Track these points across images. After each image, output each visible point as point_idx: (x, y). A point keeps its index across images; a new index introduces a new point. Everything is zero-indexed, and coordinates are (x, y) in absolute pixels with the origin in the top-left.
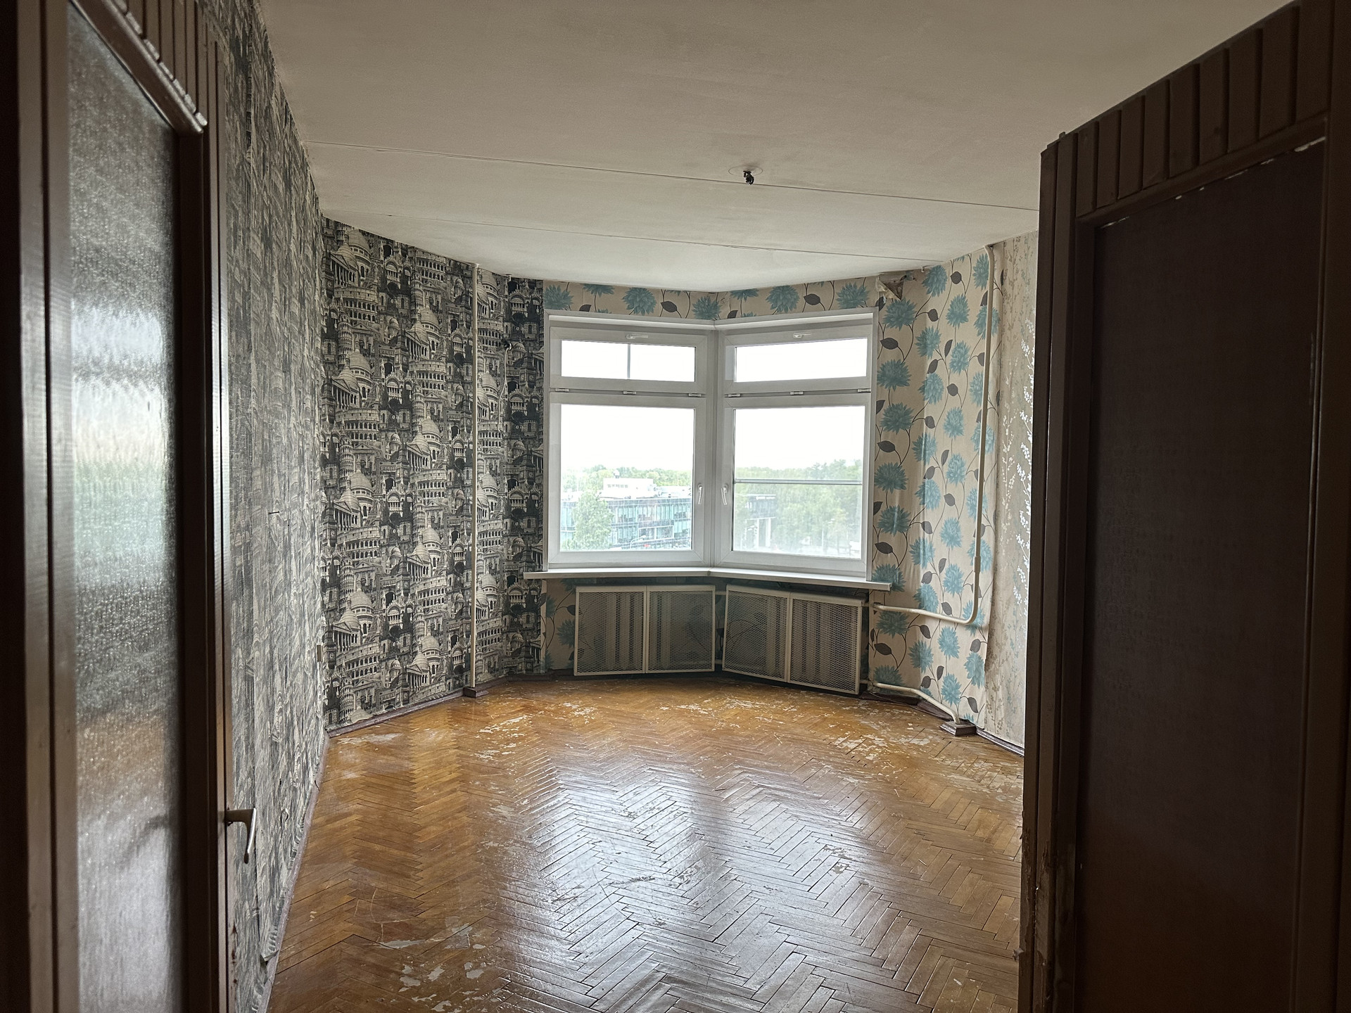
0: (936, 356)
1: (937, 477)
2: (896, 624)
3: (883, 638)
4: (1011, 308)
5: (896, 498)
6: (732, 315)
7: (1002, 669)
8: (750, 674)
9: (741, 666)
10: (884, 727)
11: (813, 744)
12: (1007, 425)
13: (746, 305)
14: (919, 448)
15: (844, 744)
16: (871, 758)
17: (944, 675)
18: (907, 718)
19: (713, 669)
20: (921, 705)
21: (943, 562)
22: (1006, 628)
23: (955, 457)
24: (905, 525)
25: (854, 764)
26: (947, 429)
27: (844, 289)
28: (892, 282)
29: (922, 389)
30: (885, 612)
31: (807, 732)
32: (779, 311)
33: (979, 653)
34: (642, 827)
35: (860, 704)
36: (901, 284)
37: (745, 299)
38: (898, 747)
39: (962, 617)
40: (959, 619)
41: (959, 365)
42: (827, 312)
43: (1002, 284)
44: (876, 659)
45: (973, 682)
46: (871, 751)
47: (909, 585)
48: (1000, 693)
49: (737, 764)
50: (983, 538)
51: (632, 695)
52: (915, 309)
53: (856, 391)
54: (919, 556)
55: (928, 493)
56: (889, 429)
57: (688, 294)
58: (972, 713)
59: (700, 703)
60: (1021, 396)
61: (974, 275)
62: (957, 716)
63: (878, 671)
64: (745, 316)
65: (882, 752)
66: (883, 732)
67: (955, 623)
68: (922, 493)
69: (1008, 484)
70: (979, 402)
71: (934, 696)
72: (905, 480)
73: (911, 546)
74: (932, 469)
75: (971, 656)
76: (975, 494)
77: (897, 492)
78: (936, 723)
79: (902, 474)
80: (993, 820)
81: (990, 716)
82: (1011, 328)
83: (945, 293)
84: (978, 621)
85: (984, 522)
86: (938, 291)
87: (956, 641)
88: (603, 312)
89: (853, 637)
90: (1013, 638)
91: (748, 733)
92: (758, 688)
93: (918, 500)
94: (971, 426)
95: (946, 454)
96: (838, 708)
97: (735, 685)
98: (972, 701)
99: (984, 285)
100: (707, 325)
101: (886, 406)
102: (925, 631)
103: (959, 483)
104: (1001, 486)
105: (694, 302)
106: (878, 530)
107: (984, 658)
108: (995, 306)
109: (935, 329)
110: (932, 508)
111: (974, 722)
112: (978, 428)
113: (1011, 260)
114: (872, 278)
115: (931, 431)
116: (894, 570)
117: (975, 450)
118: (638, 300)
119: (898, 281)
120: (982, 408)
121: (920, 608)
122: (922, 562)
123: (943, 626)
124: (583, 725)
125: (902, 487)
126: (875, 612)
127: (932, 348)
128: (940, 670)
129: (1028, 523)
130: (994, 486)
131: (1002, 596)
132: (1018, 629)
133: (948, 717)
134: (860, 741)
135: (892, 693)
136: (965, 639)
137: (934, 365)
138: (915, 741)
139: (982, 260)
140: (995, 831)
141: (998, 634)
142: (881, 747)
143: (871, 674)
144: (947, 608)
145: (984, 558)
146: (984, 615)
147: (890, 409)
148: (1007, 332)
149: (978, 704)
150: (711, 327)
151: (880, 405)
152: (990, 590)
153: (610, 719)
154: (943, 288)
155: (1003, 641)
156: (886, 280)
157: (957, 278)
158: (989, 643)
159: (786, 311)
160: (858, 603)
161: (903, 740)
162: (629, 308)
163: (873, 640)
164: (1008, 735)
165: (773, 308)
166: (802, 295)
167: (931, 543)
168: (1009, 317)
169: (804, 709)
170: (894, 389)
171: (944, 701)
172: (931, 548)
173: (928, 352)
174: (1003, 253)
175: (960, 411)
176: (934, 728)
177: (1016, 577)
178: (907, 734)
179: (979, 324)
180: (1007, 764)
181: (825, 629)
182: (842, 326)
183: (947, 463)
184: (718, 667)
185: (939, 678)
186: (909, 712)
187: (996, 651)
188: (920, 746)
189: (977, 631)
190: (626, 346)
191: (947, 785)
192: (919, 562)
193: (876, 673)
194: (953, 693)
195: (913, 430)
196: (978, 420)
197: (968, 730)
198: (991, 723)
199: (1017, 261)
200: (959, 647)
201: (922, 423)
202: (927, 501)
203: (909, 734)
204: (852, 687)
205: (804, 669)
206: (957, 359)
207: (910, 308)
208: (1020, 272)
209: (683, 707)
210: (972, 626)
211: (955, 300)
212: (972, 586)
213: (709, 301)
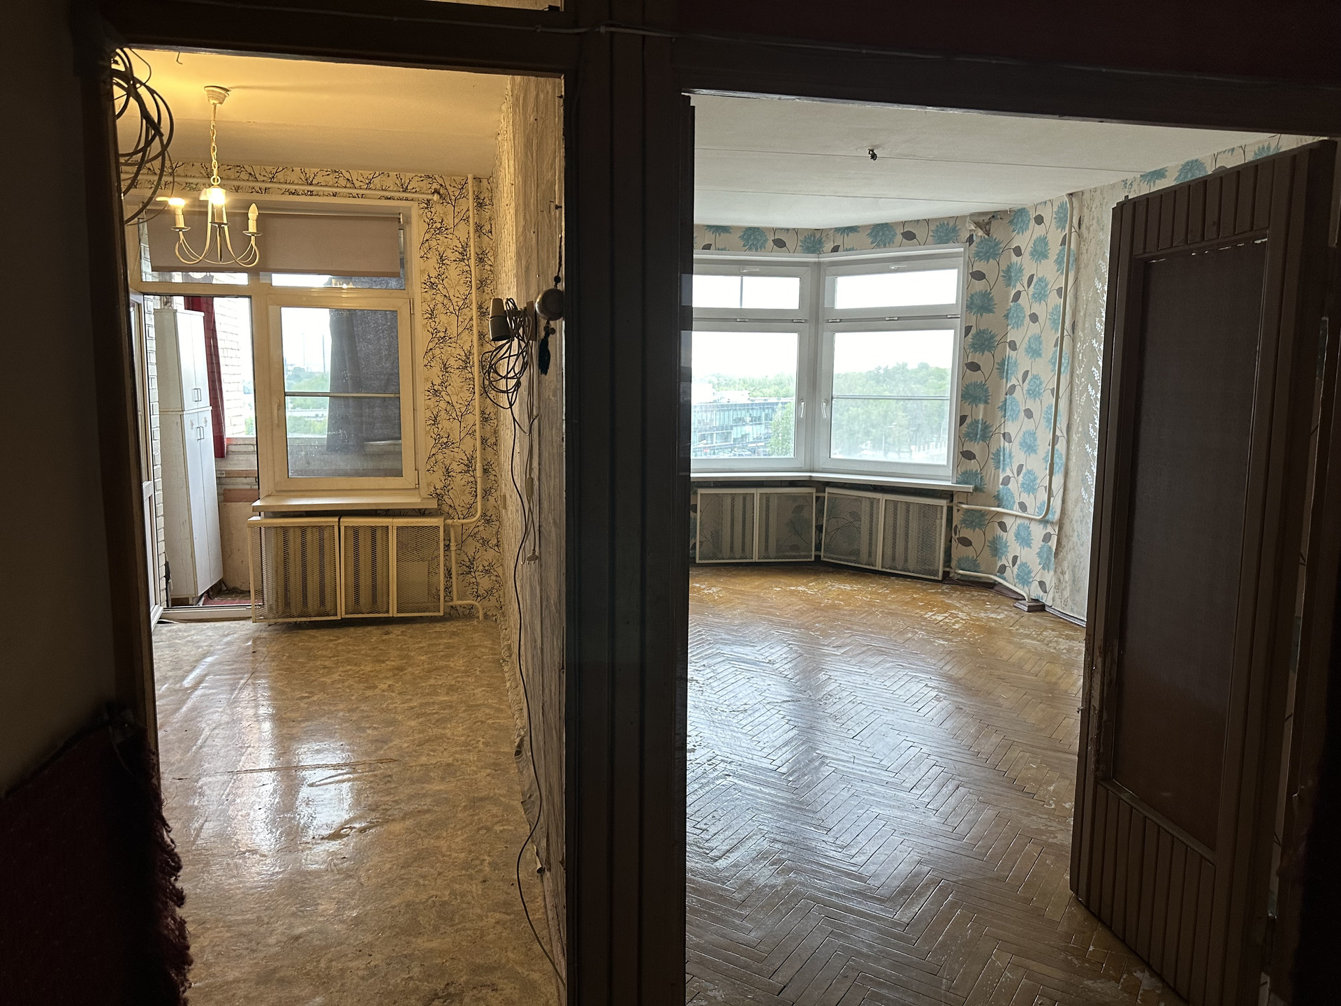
0: (1019, 287)
1: (1018, 394)
2: (977, 520)
3: (965, 533)
4: (1087, 250)
5: (980, 412)
6: (835, 249)
7: (1069, 557)
8: (846, 563)
9: (838, 556)
10: (966, 605)
11: (907, 616)
12: (1080, 351)
13: (849, 240)
14: (1002, 368)
15: (934, 617)
16: (957, 626)
17: (1018, 562)
18: (986, 598)
19: (813, 559)
20: (996, 588)
21: (1020, 468)
22: (1074, 522)
23: (1035, 377)
24: (987, 435)
25: (944, 631)
26: (1028, 352)
27: (937, 226)
28: (981, 221)
29: (1007, 316)
30: (968, 510)
31: (901, 608)
32: (878, 246)
33: (1050, 543)
34: (781, 669)
35: (944, 588)
36: (989, 223)
37: (848, 235)
38: (978, 620)
39: (1036, 514)
40: (1034, 515)
41: (1040, 296)
42: (922, 247)
43: (1080, 228)
44: (958, 551)
45: (1043, 568)
46: (956, 622)
47: (989, 487)
48: (1067, 577)
49: (846, 629)
50: (1056, 447)
51: (747, 579)
52: (1001, 245)
53: (946, 317)
54: (999, 462)
55: (1009, 407)
56: (975, 351)
57: (796, 231)
58: (1042, 593)
59: (806, 586)
60: (1093, 327)
61: (1055, 218)
62: (1029, 596)
63: (959, 561)
64: (847, 250)
65: (966, 623)
66: (966, 609)
67: (1029, 518)
68: (1004, 408)
69: (1080, 401)
70: (1057, 330)
71: (1009, 581)
72: (989, 396)
73: (992, 453)
74: (1014, 387)
75: (1043, 547)
76: (1051, 408)
77: (981, 406)
78: (1011, 603)
79: (987, 390)
80: (1059, 671)
81: (1057, 595)
82: (1086, 266)
83: (1028, 233)
84: (1050, 517)
85: (1058, 433)
86: (1023, 230)
87: (1030, 534)
88: (722, 250)
89: (938, 529)
90: (1079, 530)
91: (851, 608)
92: (854, 574)
93: (1000, 413)
94: (1049, 350)
95: (1026, 374)
96: (924, 590)
97: (833, 572)
98: (1042, 584)
99: (1064, 228)
100: (812, 258)
101: (973, 331)
102: (1003, 526)
103: (1037, 399)
104: (1074, 404)
105: (801, 238)
106: (963, 440)
107: (1054, 548)
108: (1072, 246)
109: (1019, 264)
110: (1013, 421)
111: (1043, 601)
112: (1056, 352)
113: (1087, 208)
114: (964, 217)
115: (1013, 353)
116: (976, 474)
117: (1053, 371)
118: (752, 238)
119: (986, 221)
120: (1059, 335)
121: (998, 506)
122: (1001, 467)
123: (1019, 521)
124: (715, 600)
125: (986, 402)
126: (958, 510)
127: (1016, 280)
128: (1015, 559)
129: (1097, 434)
130: (1068, 403)
131: (1072, 496)
132: (1084, 524)
133: (1020, 598)
134: (946, 615)
135: (971, 579)
136: (1038, 532)
137: (1018, 295)
138: (993, 615)
139: (1062, 206)
140: (1059, 679)
141: (1067, 527)
142: (964, 620)
143: (953, 564)
144: (1023, 507)
145: (1057, 464)
146: (1055, 512)
147: (977, 333)
148: (1082, 270)
149: (1047, 586)
150: (816, 260)
151: (968, 330)
152: (1062, 490)
153: (735, 596)
154: (1027, 228)
155: (1071, 534)
156: (976, 219)
157: (1039, 220)
158: (1059, 535)
159: (885, 246)
160: (944, 503)
161: (983, 615)
162: (744, 246)
163: (956, 534)
164: (1072, 610)
165: (872, 243)
166: (900, 231)
167: (1010, 450)
168: (1084, 257)
169: (895, 591)
170: (981, 315)
171: (1017, 585)
172: (1010, 455)
173: (1012, 284)
174: (1081, 201)
175: (1040, 337)
176: (1010, 606)
177: (1084, 480)
178: (986, 610)
179: (1059, 262)
180: (1070, 633)
181: (914, 525)
182: (934, 259)
183: (1027, 381)
184: (818, 557)
185: (1013, 566)
186: (986, 594)
187: (1064, 541)
188: (998, 619)
189: (1049, 526)
190: (739, 278)
191: (1021, 646)
192: (999, 468)
193: (958, 562)
194: (1026, 577)
195: (998, 352)
196: (1056, 345)
197: (1038, 607)
198: (1058, 601)
199: (1093, 209)
200: (1032, 539)
201: (1005, 346)
202: (1008, 414)
203: (987, 610)
204: (936, 574)
205: (894, 559)
206: (1038, 291)
207: (997, 244)
208: (1096, 219)
209: (793, 588)
210: (1044, 521)
211: (1037, 239)
212: (1046, 487)
213: (814, 237)
